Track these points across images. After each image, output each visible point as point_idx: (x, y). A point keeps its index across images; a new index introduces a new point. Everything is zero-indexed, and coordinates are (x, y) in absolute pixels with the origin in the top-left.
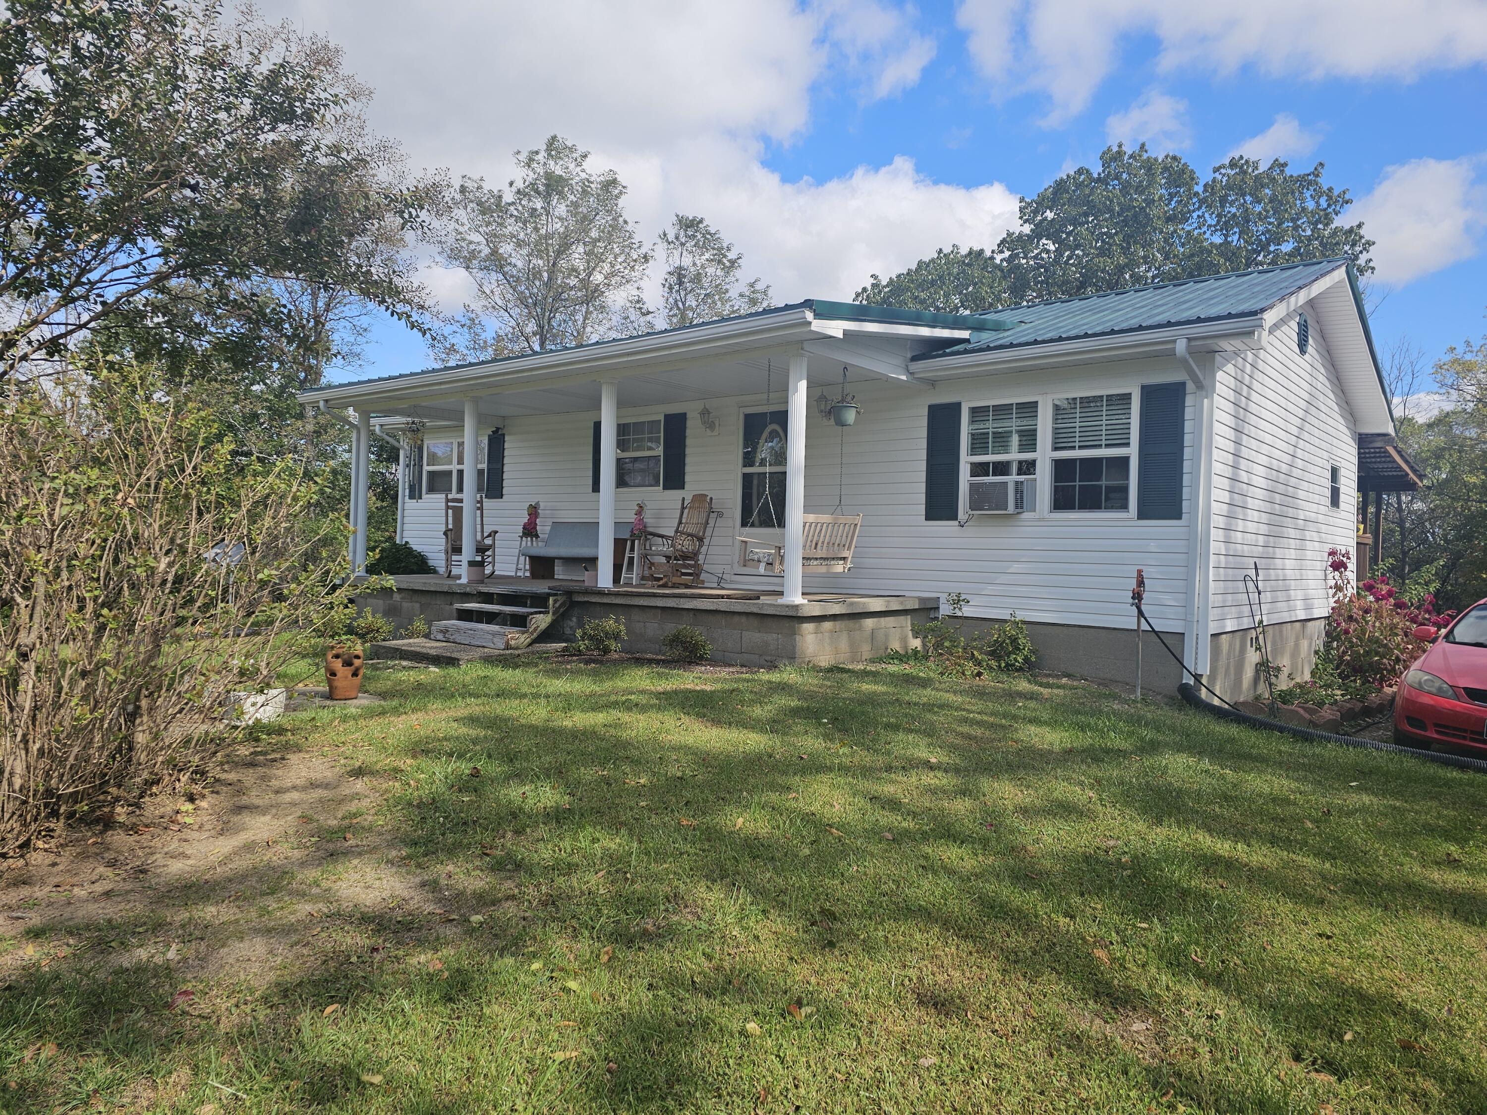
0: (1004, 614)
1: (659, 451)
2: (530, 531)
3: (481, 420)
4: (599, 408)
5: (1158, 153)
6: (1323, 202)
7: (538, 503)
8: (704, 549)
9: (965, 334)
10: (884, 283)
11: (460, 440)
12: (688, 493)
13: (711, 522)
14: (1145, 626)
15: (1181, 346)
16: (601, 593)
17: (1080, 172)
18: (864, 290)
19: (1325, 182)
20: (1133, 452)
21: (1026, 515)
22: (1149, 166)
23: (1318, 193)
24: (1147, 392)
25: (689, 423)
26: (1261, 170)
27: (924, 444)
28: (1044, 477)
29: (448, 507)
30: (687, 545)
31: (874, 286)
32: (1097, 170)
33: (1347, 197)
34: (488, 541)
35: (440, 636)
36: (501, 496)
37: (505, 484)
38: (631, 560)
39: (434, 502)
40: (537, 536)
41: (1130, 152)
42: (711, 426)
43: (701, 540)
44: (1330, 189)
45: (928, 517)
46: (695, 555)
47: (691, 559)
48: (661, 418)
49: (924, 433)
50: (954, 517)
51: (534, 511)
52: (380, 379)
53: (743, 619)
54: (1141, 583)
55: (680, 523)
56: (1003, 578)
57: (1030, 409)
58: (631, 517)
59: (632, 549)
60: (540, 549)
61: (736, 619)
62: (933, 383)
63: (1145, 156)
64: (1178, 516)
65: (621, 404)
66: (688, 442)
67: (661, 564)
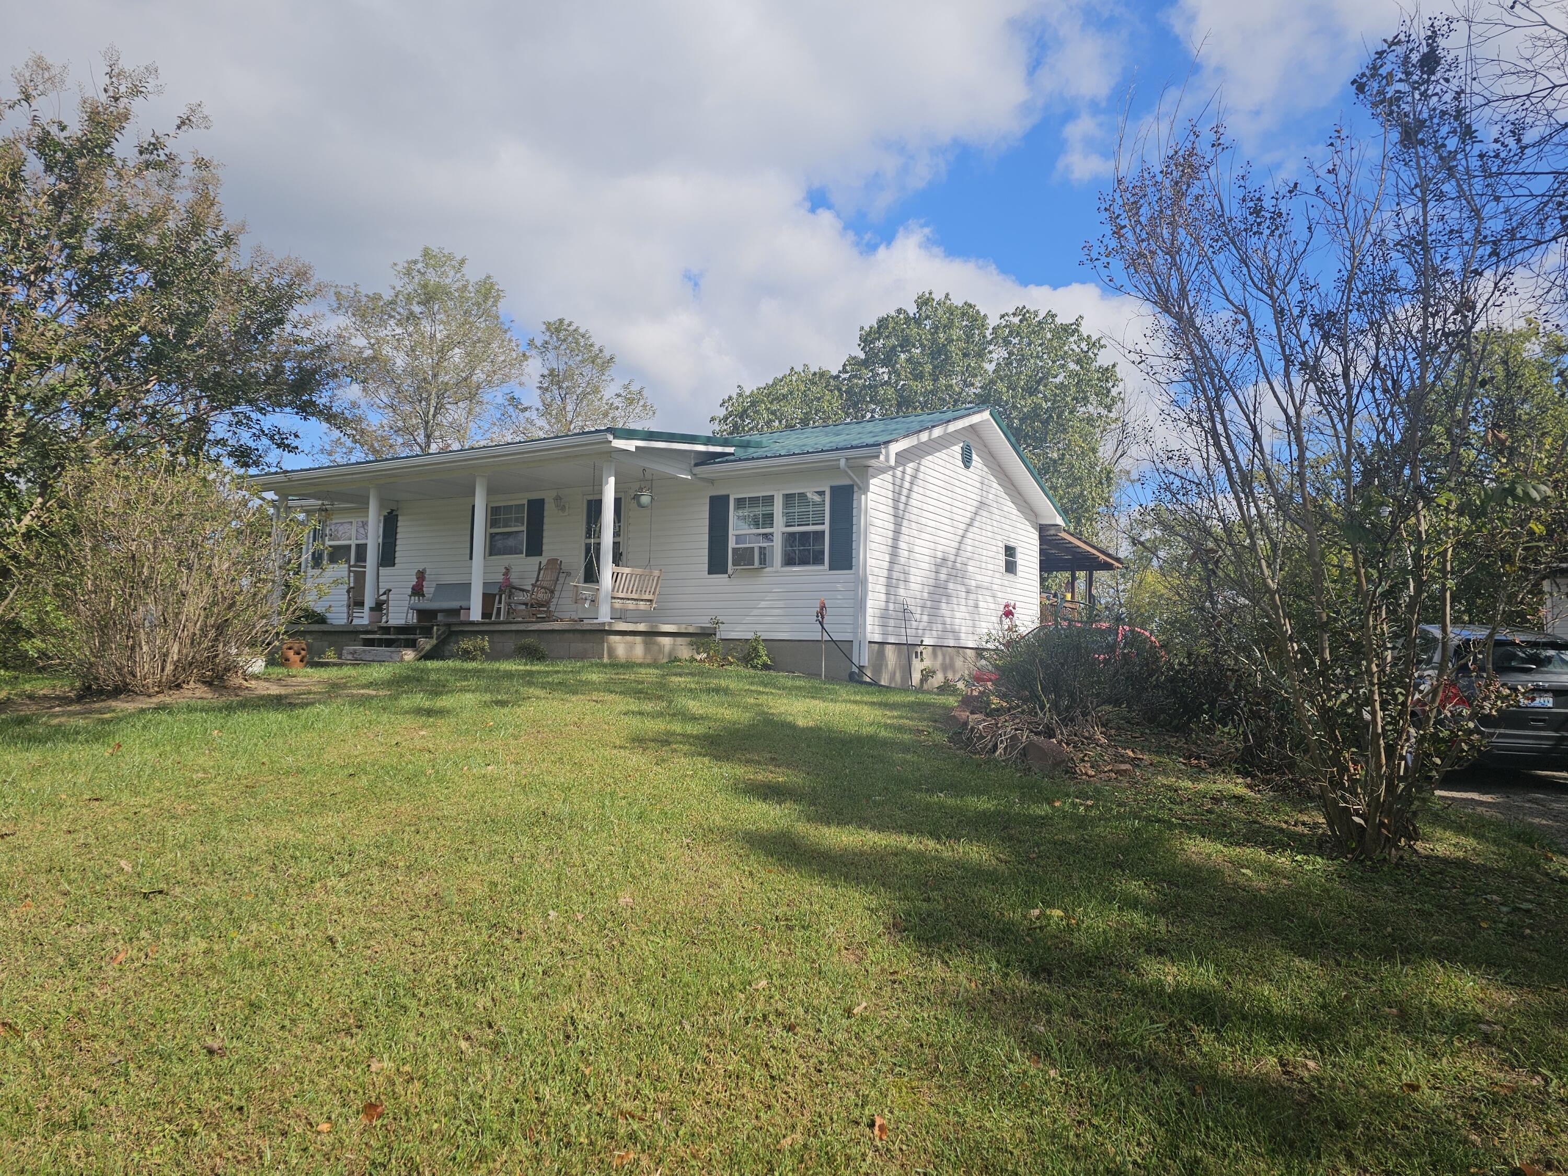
0: (750, 636)
1: (524, 528)
2: (417, 591)
3: (382, 502)
4: (474, 495)
5: (957, 301)
6: (1084, 346)
7: (424, 569)
8: (554, 601)
9: (731, 450)
10: (748, 393)
11: (364, 519)
12: (544, 560)
13: (561, 580)
14: (826, 638)
15: (843, 462)
16: (473, 623)
17: (899, 311)
18: (730, 398)
19: (1085, 330)
20: (826, 527)
21: (768, 569)
22: (951, 310)
23: (1081, 339)
24: (833, 489)
25: (546, 507)
26: (1040, 317)
27: (707, 522)
28: (778, 545)
29: (350, 571)
30: (541, 596)
31: (740, 395)
32: (912, 310)
33: (1102, 343)
34: (384, 598)
35: (350, 657)
36: (394, 565)
37: (397, 555)
38: (499, 609)
39: (339, 570)
40: (423, 595)
41: (937, 299)
42: (563, 509)
43: (552, 592)
44: (1089, 337)
45: (710, 572)
46: (546, 604)
47: (543, 606)
48: (525, 502)
49: (707, 515)
50: (726, 572)
51: (421, 575)
52: (302, 470)
53: (571, 636)
54: (823, 607)
55: (537, 580)
56: (755, 612)
57: (769, 500)
58: (500, 578)
59: (500, 602)
60: (425, 604)
61: (567, 635)
62: (712, 481)
63: (948, 302)
64: (851, 568)
65: (491, 491)
66: (546, 520)
67: (522, 611)
